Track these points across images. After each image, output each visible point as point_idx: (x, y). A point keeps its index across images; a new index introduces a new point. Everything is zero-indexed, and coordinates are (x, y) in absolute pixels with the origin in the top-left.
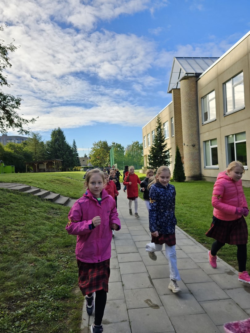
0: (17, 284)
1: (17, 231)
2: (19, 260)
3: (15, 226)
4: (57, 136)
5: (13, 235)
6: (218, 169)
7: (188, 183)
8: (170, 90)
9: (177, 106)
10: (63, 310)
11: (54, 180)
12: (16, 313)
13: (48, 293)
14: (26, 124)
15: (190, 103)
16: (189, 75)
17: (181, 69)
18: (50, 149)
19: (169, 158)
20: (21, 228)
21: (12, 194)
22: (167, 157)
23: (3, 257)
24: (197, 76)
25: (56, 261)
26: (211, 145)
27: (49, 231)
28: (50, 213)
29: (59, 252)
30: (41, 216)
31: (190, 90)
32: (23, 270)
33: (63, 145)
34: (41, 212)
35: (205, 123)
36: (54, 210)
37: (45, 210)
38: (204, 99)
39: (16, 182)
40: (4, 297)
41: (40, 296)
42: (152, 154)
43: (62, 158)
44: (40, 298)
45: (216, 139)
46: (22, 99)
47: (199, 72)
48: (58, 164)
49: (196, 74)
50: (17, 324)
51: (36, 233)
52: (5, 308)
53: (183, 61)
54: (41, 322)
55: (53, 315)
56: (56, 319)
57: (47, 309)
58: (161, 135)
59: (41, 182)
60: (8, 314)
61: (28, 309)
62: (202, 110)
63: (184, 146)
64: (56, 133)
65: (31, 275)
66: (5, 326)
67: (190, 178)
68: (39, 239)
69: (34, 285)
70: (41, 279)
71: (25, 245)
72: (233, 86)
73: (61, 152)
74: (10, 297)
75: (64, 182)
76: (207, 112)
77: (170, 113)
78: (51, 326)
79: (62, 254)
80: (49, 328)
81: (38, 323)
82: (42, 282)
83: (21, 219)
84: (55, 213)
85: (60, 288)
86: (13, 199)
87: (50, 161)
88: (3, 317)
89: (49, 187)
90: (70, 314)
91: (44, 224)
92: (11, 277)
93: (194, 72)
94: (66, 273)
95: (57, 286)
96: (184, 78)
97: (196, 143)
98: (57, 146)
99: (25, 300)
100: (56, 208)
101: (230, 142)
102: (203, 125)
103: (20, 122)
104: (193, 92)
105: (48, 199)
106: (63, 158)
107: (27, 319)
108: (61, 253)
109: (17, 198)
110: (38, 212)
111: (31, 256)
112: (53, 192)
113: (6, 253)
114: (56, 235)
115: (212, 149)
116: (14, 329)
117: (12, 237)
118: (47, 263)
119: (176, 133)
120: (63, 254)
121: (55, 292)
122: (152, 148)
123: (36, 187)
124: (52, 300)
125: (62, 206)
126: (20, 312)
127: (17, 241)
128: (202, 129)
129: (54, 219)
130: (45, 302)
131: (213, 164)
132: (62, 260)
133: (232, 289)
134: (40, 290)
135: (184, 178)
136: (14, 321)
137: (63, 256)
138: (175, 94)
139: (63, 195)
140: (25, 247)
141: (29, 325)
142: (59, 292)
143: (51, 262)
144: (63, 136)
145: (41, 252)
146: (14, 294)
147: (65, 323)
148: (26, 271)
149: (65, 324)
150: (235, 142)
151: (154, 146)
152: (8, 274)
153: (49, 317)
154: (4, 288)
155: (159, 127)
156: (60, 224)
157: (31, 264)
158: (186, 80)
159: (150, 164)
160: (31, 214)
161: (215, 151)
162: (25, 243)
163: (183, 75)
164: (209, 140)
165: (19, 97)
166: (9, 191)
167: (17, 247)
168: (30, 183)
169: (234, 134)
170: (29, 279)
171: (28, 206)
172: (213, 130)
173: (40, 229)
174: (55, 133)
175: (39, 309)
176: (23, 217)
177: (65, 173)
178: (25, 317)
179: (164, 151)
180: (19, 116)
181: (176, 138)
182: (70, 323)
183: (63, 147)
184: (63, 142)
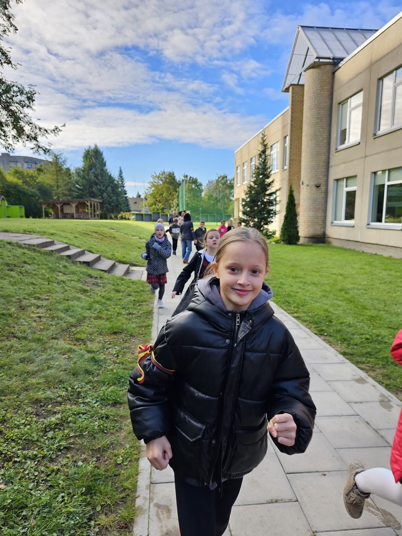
0: (46, 382)
1: (38, 307)
2: (45, 349)
3: (35, 299)
4: (92, 159)
5: (33, 312)
6: (354, 227)
7: (303, 248)
8: (287, 86)
9: (297, 115)
10: (115, 420)
11: (90, 232)
12: (47, 420)
13: (91, 396)
14: (44, 137)
15: (319, 112)
16: (321, 60)
17: (308, 48)
18: (81, 180)
19: (276, 204)
20: (45, 303)
21: (26, 251)
22: (272, 203)
23: (21, 344)
24: (336, 62)
25: (100, 353)
26: (346, 187)
27: (86, 309)
28: (86, 283)
29: (104, 340)
30: (73, 287)
31: (320, 88)
32: (52, 363)
33: (102, 176)
34: (72, 280)
35: (341, 147)
36: (93, 279)
37: (79, 278)
38: (344, 105)
39: (30, 232)
40: (28, 398)
41: (81, 400)
42: (249, 197)
43: (100, 197)
44: (80, 403)
45: (355, 176)
46: (37, 92)
47: (339, 55)
48: (94, 207)
49: (334, 59)
50: (50, 434)
51: (68, 311)
52: (32, 413)
53: (312, 34)
54: (84, 433)
55: (101, 425)
56: (105, 431)
57: (92, 417)
58: (266, 165)
59: (70, 234)
60: (36, 422)
61: (65, 416)
62: (338, 124)
63: (302, 186)
64: (91, 154)
65: (65, 370)
66: (33, 437)
67: (307, 239)
68: (72, 320)
69: (70, 384)
70: (80, 377)
71: (53, 328)
72: (396, 84)
73: (99, 187)
74: (36, 400)
75: (106, 237)
76: (346, 129)
77: (284, 127)
78: (98, 439)
79: (108, 344)
80: (96, 442)
81: (80, 436)
82: (82, 381)
83: (44, 290)
84: (94, 284)
85: (110, 390)
86: (28, 258)
87: (81, 200)
88: (29, 425)
89: (83, 243)
90: (125, 426)
91: (79, 299)
92: (36, 372)
93: (331, 56)
94: (116, 370)
95: (104, 388)
96: (313, 66)
97: (323, 182)
98: (93, 177)
99: (60, 404)
100: (96, 276)
101: (379, 182)
102: (337, 151)
103: (35, 132)
104: (325, 93)
105: (83, 262)
106: (103, 198)
107: (64, 429)
108: (107, 342)
109: (34, 258)
110: (68, 280)
111: (63, 344)
112: (90, 251)
113: (25, 338)
114: (98, 315)
115: (348, 193)
116: (47, 441)
117: (32, 315)
118: (87, 356)
119: (290, 164)
120: (110, 344)
121: (102, 395)
122: (250, 188)
123: (62, 242)
124: (97, 406)
125: (106, 274)
126: (53, 419)
127: (41, 321)
128: (335, 159)
129: (94, 293)
130: (88, 408)
131: (347, 218)
132: (109, 352)
133: (361, 403)
134: (79, 393)
135: (298, 238)
136: (45, 431)
137: (110, 346)
138: (295, 95)
139: (104, 257)
140: (53, 331)
141: (68, 437)
142: (107, 395)
143: (94, 355)
144: (103, 159)
145: (78, 340)
146: (43, 396)
147: (118, 436)
148: (57, 365)
149: (118, 438)
150: (387, 183)
151: (252, 184)
152: (31, 368)
153: (96, 428)
154: (27, 386)
155: (264, 152)
156: (103, 301)
157: (64, 355)
158: (316, 70)
159: (244, 213)
160: (58, 283)
161: (351, 196)
162: (51, 325)
163: (311, 60)
164: (344, 178)
165: (33, 87)
166: (21, 246)
167: (41, 330)
168: (52, 234)
169: (386, 169)
170: (62, 375)
171: (52, 270)
172: (352, 161)
173: (73, 306)
174: (88, 154)
175: (80, 417)
176: (46, 287)
177: (107, 223)
178: (61, 426)
179: (268, 192)
180: (34, 121)
181: (290, 172)
182: (125, 438)
183: (102, 178)
184: (102, 170)
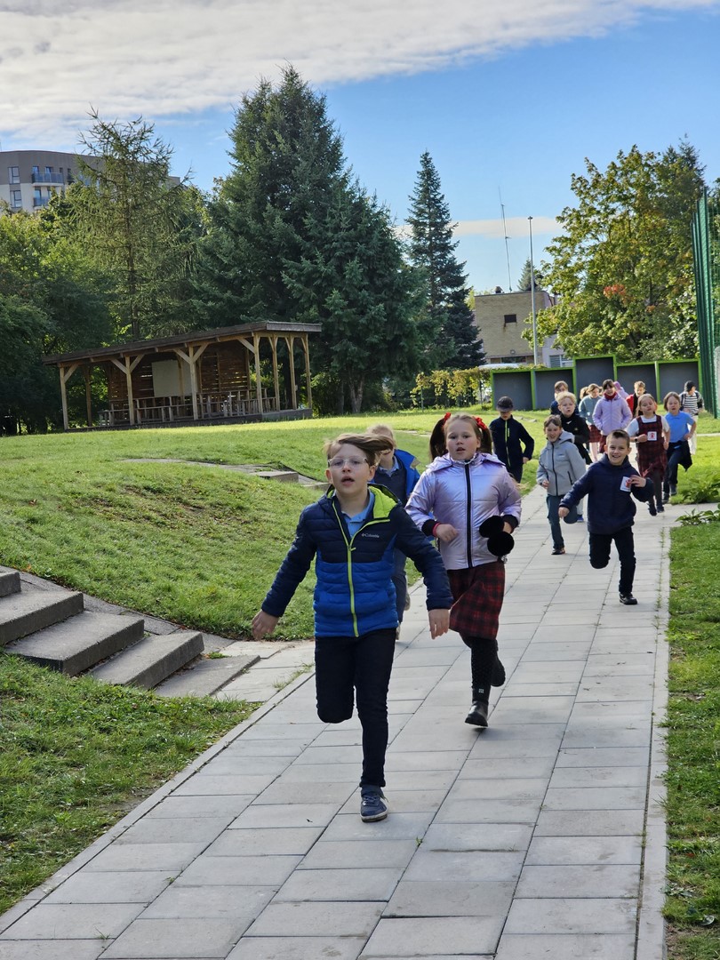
4: (273, 139)
18: (227, 242)
33: (322, 212)
43: (313, 312)
48: (284, 360)
64: (268, 116)
73: (306, 263)
87: (221, 333)
98: (278, 221)
106: (326, 313)
144: (325, 134)
174: (260, 120)
183: (321, 221)
184: (322, 184)
